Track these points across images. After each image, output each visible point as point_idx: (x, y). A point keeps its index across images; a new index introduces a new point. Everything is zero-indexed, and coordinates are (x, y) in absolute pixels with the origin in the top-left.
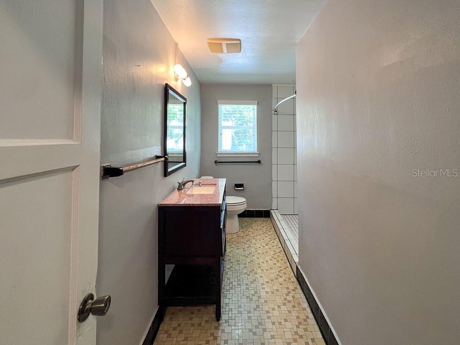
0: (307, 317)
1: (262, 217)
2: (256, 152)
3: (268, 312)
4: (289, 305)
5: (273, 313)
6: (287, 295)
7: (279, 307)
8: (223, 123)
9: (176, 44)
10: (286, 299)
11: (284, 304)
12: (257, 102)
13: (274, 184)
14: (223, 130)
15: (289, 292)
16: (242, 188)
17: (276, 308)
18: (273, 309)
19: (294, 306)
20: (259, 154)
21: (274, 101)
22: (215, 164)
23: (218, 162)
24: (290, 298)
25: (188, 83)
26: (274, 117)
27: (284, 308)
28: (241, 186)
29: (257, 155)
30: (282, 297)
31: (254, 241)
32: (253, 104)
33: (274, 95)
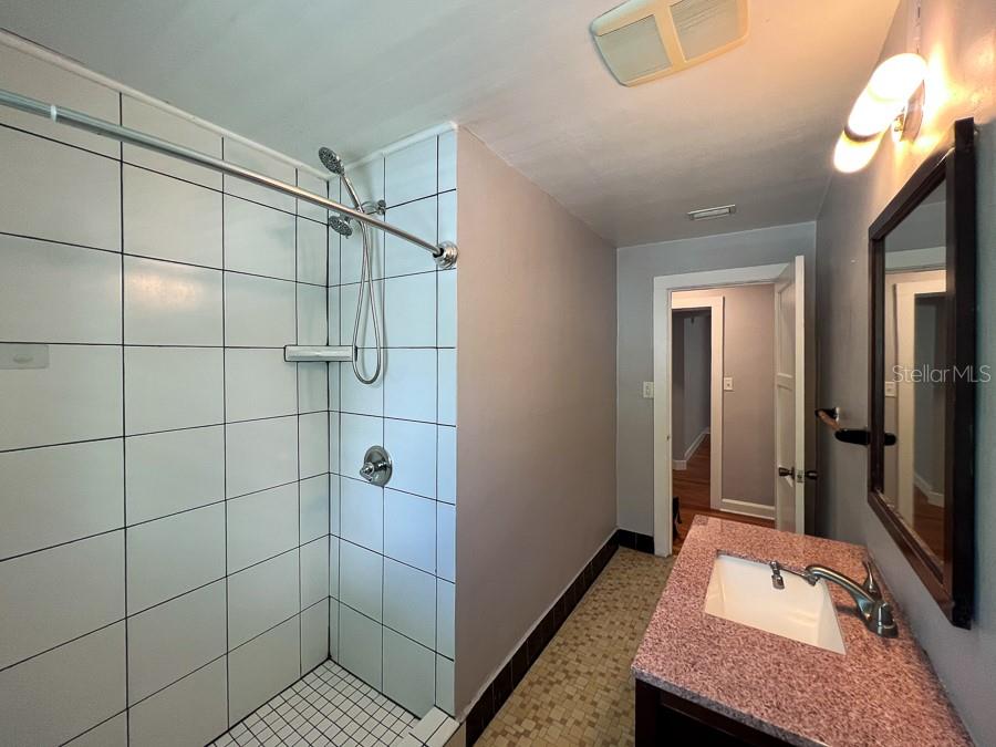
0: (531, 684)
3: (592, 724)
4: (542, 714)
5: (584, 718)
6: (527, 733)
7: (563, 721)
10: (539, 727)
11: (550, 720)
15: (518, 735)
17: (570, 723)
18: (577, 723)
19: (536, 708)
24: (528, 725)
27: (556, 714)
30: (541, 735)
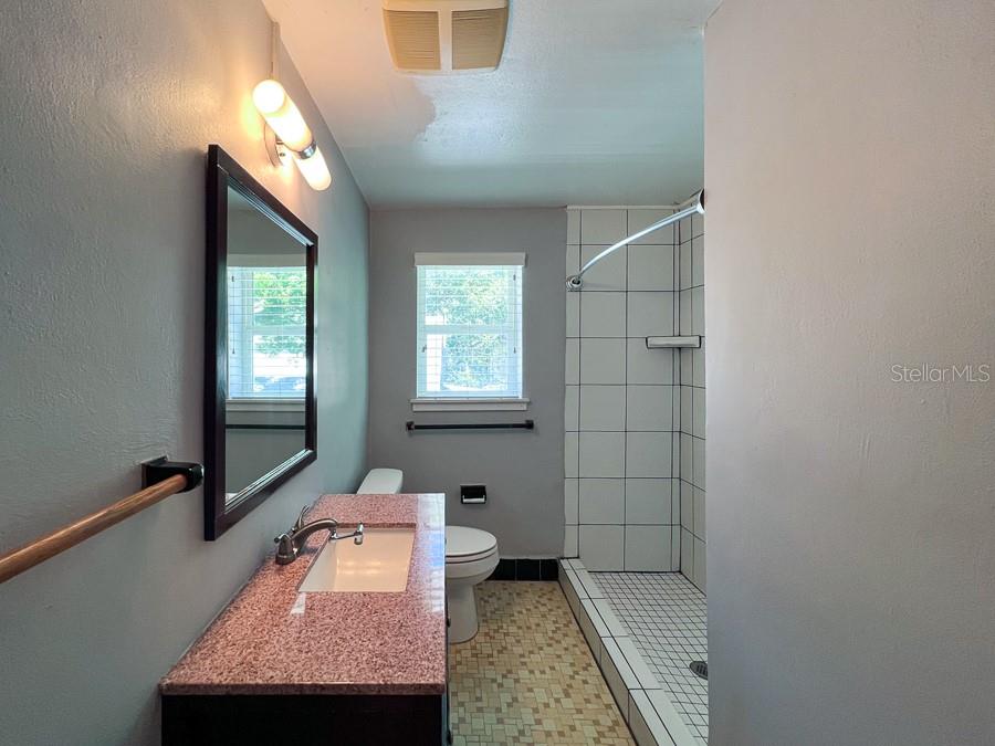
1: (538, 579)
2: (520, 397)
8: (428, 318)
9: (273, 28)
12: (523, 255)
13: (569, 486)
14: (429, 336)
16: (482, 500)
20: (529, 404)
21: (572, 253)
22: (406, 433)
23: (418, 427)
25: (318, 172)
26: (572, 298)
28: (478, 491)
29: (524, 407)
31: (523, 674)
32: (514, 263)
33: (572, 238)
